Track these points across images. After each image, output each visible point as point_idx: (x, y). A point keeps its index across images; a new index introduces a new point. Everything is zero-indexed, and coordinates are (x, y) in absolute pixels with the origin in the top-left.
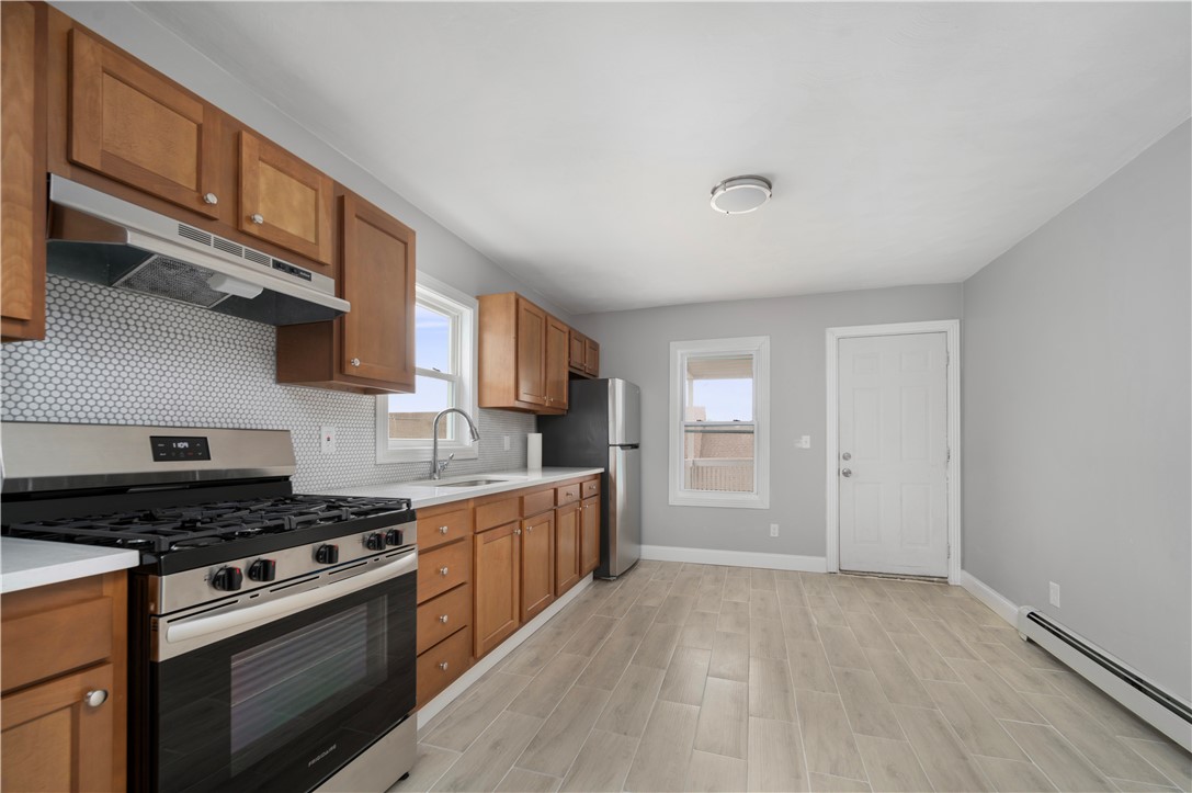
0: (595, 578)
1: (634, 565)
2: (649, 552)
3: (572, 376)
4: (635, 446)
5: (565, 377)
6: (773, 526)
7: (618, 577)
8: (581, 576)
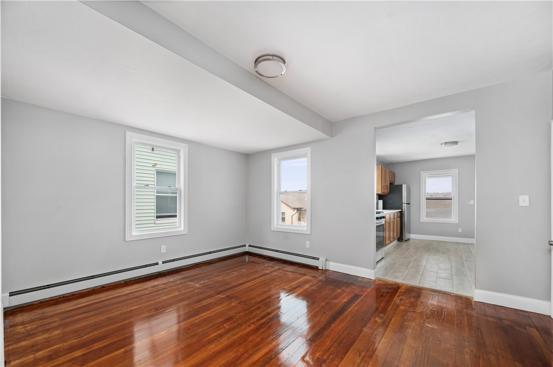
0: (398, 241)
1: (408, 240)
2: (412, 236)
3: (390, 183)
4: (409, 204)
5: (389, 184)
6: (459, 229)
7: (406, 241)
8: (394, 240)
